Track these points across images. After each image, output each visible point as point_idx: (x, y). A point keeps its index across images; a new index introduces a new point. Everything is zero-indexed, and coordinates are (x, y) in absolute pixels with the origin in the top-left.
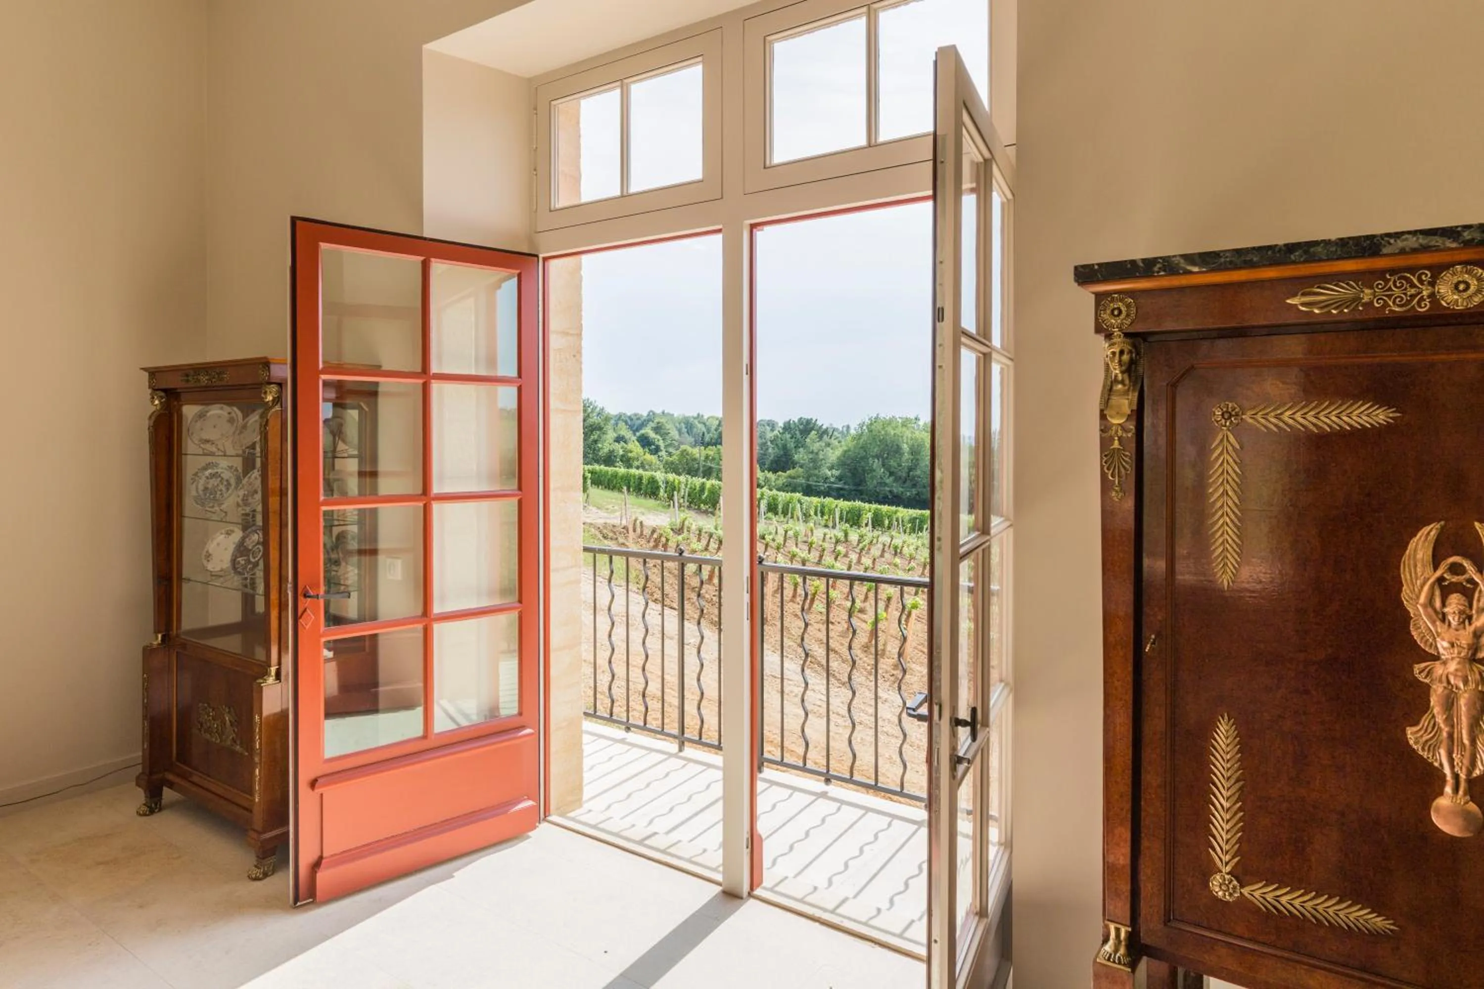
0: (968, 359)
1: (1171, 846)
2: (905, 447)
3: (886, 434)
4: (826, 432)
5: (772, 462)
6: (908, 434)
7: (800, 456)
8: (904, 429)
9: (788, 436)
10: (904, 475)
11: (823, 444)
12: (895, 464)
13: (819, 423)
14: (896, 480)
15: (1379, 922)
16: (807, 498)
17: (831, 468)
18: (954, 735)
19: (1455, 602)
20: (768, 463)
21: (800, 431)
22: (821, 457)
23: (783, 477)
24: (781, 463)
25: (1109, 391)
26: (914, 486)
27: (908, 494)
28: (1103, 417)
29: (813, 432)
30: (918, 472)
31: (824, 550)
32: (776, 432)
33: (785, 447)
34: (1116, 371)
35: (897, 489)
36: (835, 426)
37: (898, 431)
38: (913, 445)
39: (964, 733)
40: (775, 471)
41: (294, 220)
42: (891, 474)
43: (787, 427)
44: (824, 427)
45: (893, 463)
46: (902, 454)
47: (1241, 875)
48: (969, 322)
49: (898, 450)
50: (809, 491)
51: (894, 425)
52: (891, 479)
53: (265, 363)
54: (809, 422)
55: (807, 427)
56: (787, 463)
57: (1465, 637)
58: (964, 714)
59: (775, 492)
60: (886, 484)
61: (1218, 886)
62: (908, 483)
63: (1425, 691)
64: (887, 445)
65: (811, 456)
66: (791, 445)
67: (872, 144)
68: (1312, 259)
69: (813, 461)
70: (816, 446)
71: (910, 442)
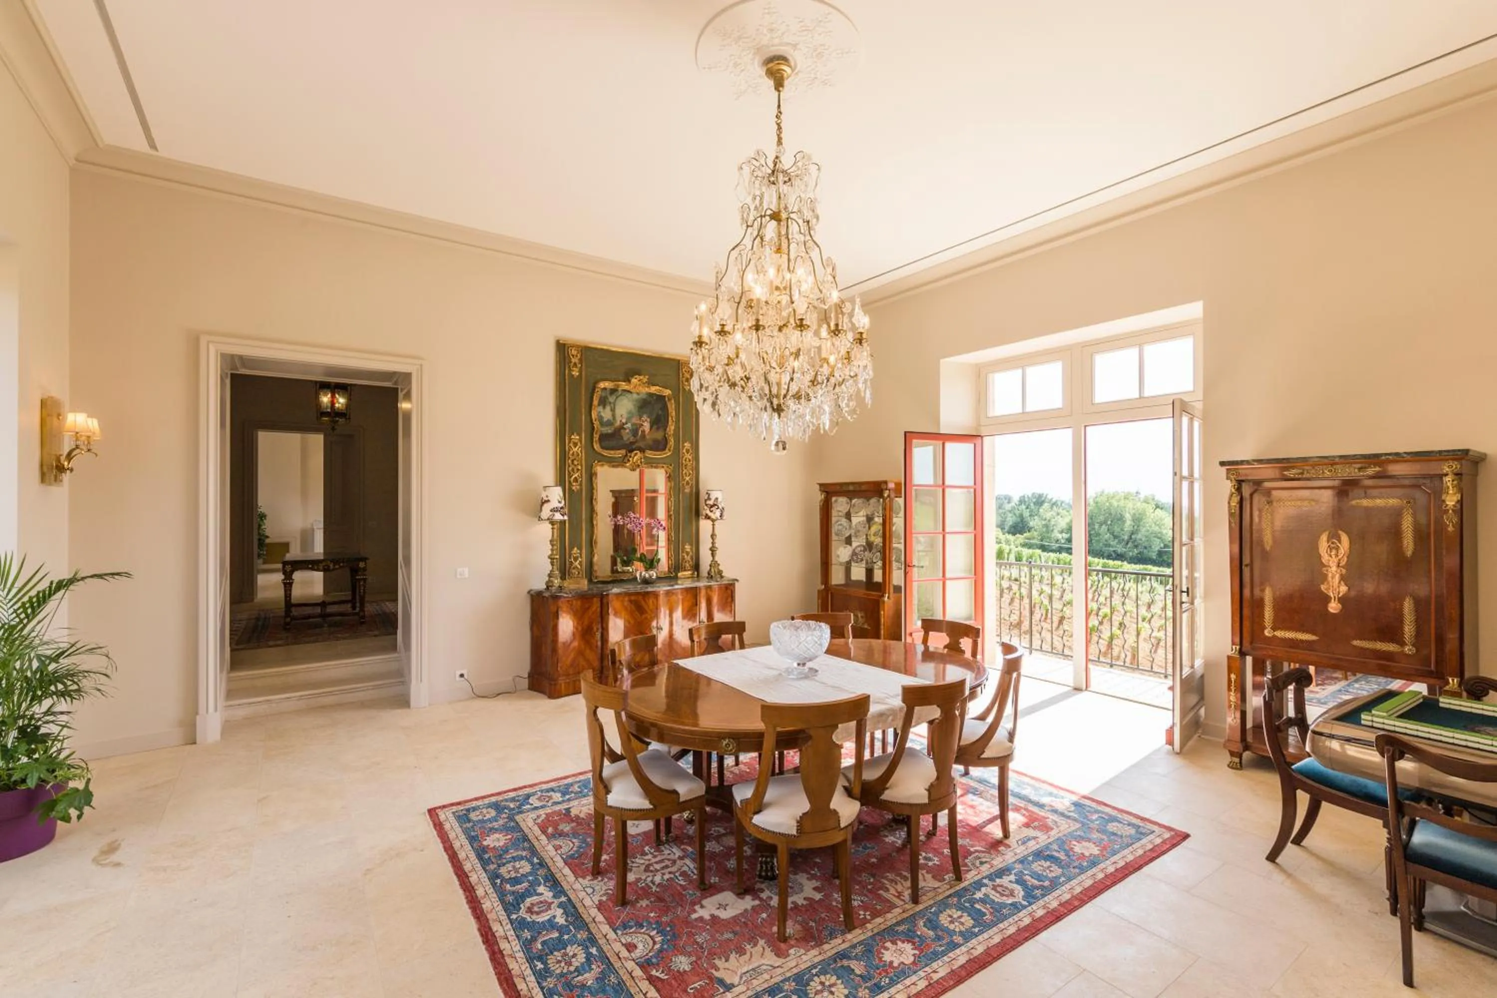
0: (1185, 484)
1: (1253, 622)
2: (1128, 516)
3: (1111, 504)
4: (1055, 504)
5: (1011, 527)
6: (1130, 505)
7: (1034, 523)
8: (1127, 501)
9: (1024, 507)
10: (1126, 538)
11: (1055, 514)
12: (1119, 530)
13: (1049, 497)
14: (1119, 542)
15: (1314, 638)
16: (1045, 554)
17: (1062, 532)
18: (1181, 595)
19: (1334, 552)
20: (1007, 528)
21: (1034, 504)
22: (1053, 523)
23: (1020, 538)
24: (1018, 528)
25: (1231, 495)
26: (1136, 547)
27: (1131, 554)
28: (1229, 503)
29: (1046, 504)
30: (1139, 536)
31: (1064, 591)
32: (1013, 504)
33: (1021, 516)
34: (1233, 490)
35: (1120, 549)
36: (1062, 499)
37: (1122, 503)
38: (1134, 514)
39: (1185, 595)
40: (1014, 534)
41: (905, 433)
42: (1115, 537)
43: (1022, 501)
44: (1054, 500)
45: (1117, 529)
46: (1124, 522)
47: (1274, 629)
48: (1185, 473)
49: (1121, 519)
50: (1044, 548)
51: (1117, 498)
52: (1116, 541)
53: (886, 482)
54: (1040, 496)
55: (1040, 501)
56: (1024, 527)
57: (1336, 560)
58: (1185, 589)
59: (1020, 548)
60: (1109, 546)
61: (1267, 633)
62: (1130, 545)
63: (1326, 576)
64: (1110, 514)
65: (1044, 523)
66: (1026, 514)
67: (1141, 397)
68: (1289, 462)
69: (1046, 526)
70: (1048, 515)
71: (1132, 512)
